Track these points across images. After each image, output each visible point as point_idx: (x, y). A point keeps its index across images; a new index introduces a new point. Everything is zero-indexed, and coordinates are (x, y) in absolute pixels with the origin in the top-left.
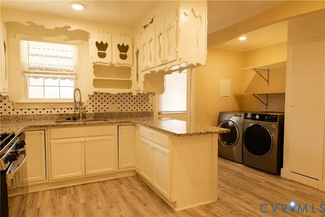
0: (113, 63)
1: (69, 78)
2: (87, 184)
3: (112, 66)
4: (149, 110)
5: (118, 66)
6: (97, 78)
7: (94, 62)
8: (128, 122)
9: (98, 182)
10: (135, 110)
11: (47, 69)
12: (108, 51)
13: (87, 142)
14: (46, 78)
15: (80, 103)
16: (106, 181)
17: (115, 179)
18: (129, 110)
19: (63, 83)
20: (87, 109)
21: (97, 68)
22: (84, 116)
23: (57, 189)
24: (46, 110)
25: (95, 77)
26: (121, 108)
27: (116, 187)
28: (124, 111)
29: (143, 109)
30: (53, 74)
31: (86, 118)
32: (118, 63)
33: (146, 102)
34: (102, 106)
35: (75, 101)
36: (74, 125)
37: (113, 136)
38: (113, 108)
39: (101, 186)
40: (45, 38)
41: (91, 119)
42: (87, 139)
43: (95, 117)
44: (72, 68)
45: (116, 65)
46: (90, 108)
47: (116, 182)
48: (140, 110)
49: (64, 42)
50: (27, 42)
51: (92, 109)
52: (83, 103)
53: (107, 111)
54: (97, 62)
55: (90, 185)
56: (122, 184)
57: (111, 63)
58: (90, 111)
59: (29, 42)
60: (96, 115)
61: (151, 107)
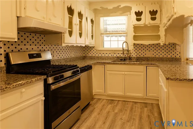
0: (146, 24)
1: (123, 36)
2: (126, 101)
3: (146, 26)
4: (178, 57)
5: (149, 25)
6: (136, 35)
7: (134, 24)
8: (153, 64)
9: (133, 102)
10: (165, 56)
11: (112, 32)
12: (143, 17)
13: (126, 75)
14: (112, 36)
15: (128, 51)
16: (138, 102)
17: (144, 103)
18: (161, 56)
19: (120, 38)
20: (133, 54)
21: (136, 28)
22: (130, 59)
23: (109, 100)
24: (111, 54)
25: (134, 34)
26: (155, 54)
27: (141, 109)
28: (157, 56)
29: (172, 55)
30: (115, 34)
31: (131, 60)
32: (150, 23)
33: (174, 50)
34: (142, 52)
35: (123, 49)
36: (118, 63)
37: (143, 73)
38: (149, 54)
39: (133, 105)
40: (111, 14)
41: (134, 60)
42: (126, 73)
43: (137, 59)
44: (124, 30)
45: (148, 25)
46: (134, 54)
47: (143, 105)
48: (169, 56)
49: (121, 15)
50: (103, 18)
51: (135, 55)
52: (130, 50)
53: (145, 56)
54: (135, 24)
55: (127, 103)
56: (146, 107)
57: (145, 24)
58: (134, 56)
59: (104, 18)
60: (138, 58)
61: (179, 55)
